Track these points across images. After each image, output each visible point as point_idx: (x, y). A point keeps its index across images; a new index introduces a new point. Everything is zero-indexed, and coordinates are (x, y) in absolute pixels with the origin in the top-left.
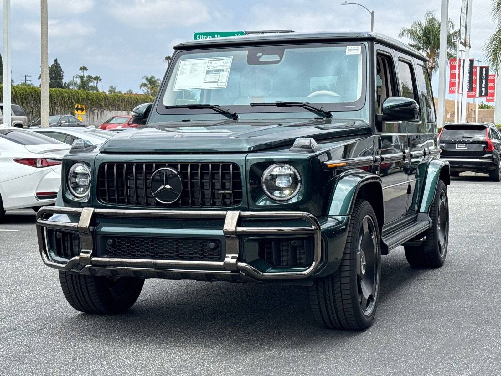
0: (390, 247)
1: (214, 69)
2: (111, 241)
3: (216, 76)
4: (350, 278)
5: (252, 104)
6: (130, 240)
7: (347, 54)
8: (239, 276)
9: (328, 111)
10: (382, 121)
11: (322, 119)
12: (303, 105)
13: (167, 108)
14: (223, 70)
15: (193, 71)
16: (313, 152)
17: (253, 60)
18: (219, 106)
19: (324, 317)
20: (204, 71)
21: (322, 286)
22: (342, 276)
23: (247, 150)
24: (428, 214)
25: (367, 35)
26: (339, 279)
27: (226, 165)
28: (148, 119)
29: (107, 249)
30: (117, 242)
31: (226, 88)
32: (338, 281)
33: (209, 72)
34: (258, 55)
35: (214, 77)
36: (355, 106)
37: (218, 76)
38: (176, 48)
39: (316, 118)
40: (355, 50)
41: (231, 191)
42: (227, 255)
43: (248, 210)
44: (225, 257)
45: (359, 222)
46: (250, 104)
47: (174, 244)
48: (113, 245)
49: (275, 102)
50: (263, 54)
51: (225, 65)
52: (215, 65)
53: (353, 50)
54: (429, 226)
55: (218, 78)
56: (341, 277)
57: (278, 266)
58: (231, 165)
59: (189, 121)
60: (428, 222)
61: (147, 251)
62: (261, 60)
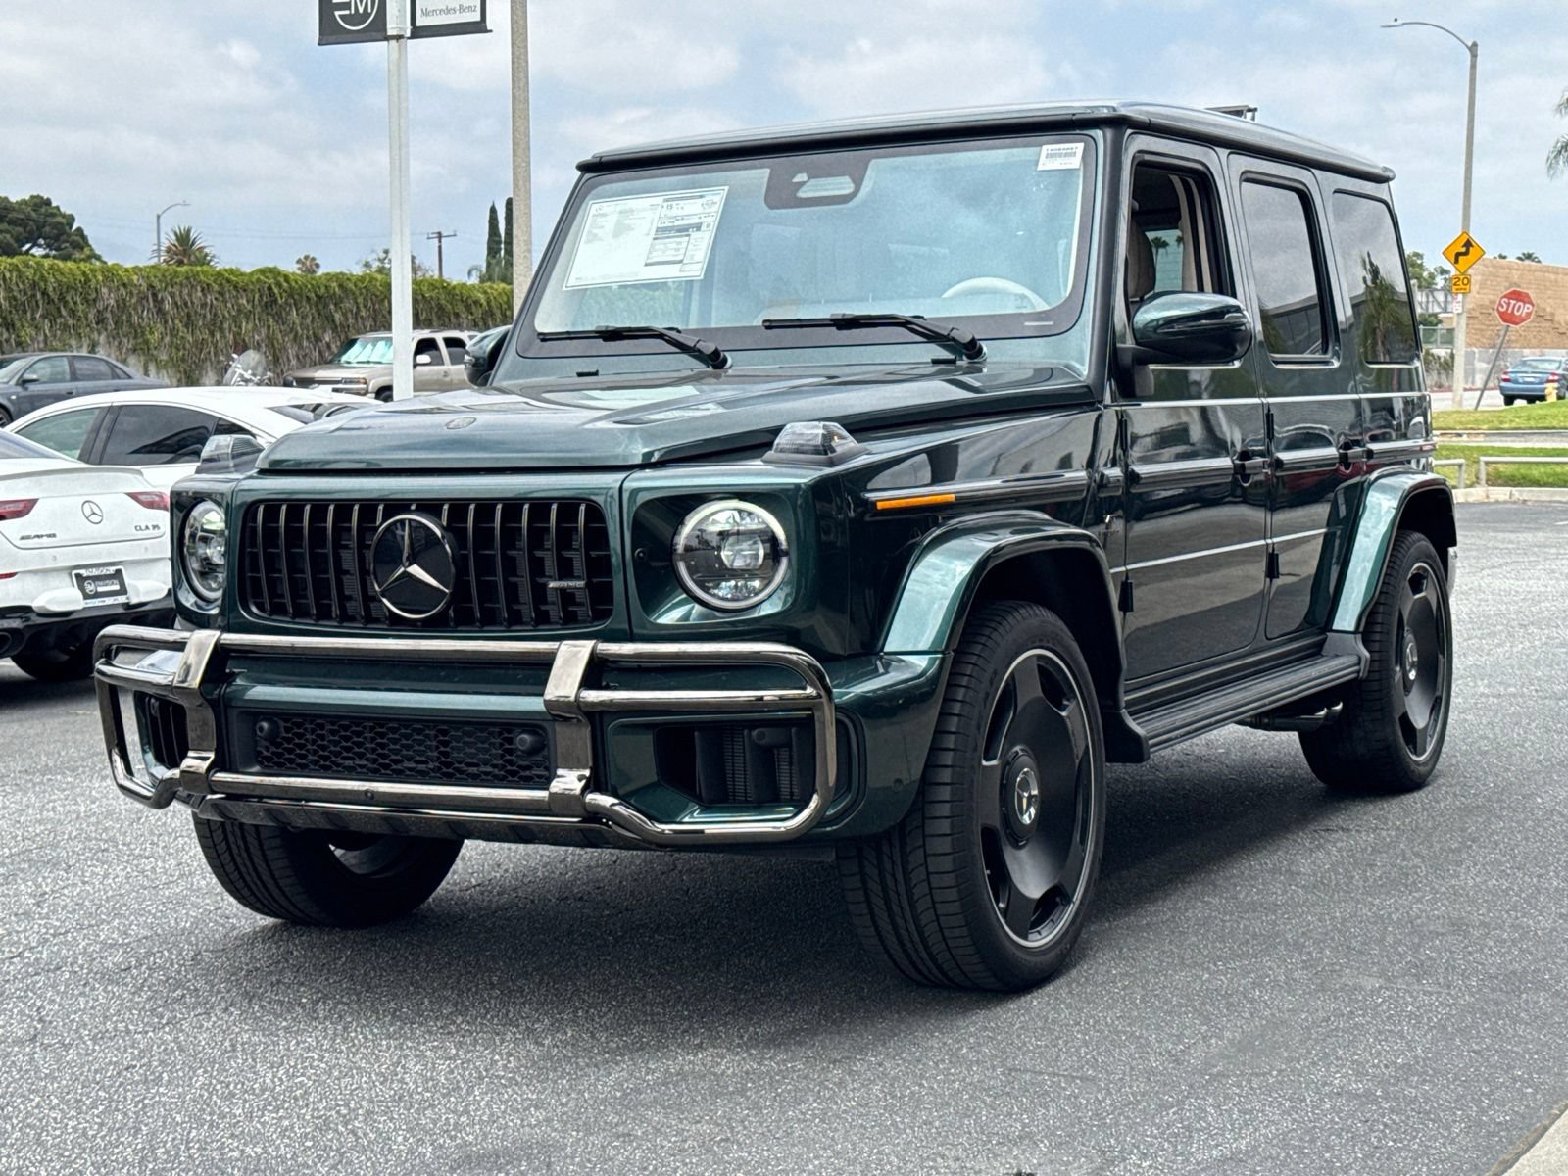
0: (1151, 742)
1: (677, 223)
2: (265, 725)
3: (680, 243)
4: (953, 840)
5: (768, 324)
6: (293, 723)
7: (1040, 167)
8: (599, 832)
9: (968, 338)
10: (1133, 365)
11: (952, 362)
12: (905, 324)
13: (545, 338)
14: (698, 227)
15: (620, 230)
16: (832, 463)
17: (781, 197)
18: (679, 332)
19: (892, 951)
20: (650, 229)
21: (875, 863)
22: (928, 831)
23: (638, 460)
24: (1359, 636)
25: (1106, 111)
26: (921, 842)
27: (568, 505)
28: (493, 372)
29: (259, 749)
30: (283, 730)
31: (702, 277)
32: (920, 847)
33: (663, 232)
34: (795, 180)
35: (675, 246)
36: (1051, 323)
37: (684, 245)
38: (585, 168)
39: (935, 362)
40: (1066, 155)
41: (580, 584)
42: (560, 772)
43: (631, 638)
44: (555, 776)
45: (990, 671)
46: (761, 324)
47: (428, 736)
48: (273, 738)
49: (828, 316)
50: (810, 178)
51: (707, 210)
52: (680, 212)
53: (1060, 155)
54: (1358, 672)
55: (683, 251)
56: (924, 836)
57: (720, 800)
58: (583, 507)
59: (596, 374)
60: (1354, 659)
61: (361, 756)
62: (801, 194)
